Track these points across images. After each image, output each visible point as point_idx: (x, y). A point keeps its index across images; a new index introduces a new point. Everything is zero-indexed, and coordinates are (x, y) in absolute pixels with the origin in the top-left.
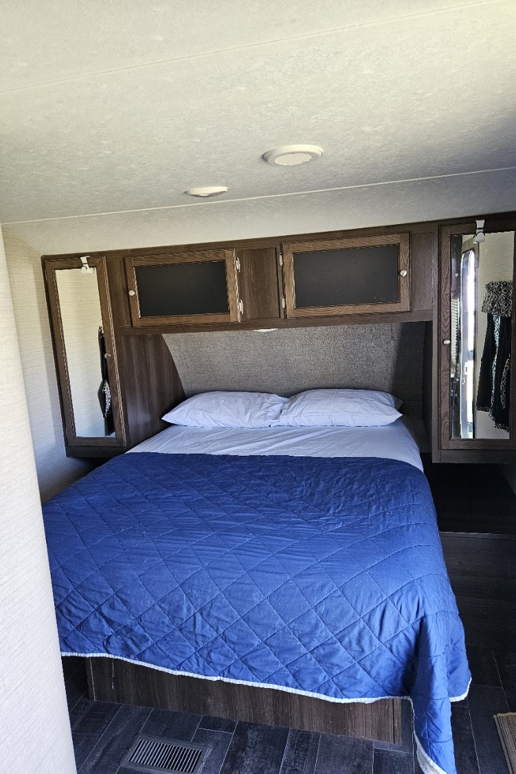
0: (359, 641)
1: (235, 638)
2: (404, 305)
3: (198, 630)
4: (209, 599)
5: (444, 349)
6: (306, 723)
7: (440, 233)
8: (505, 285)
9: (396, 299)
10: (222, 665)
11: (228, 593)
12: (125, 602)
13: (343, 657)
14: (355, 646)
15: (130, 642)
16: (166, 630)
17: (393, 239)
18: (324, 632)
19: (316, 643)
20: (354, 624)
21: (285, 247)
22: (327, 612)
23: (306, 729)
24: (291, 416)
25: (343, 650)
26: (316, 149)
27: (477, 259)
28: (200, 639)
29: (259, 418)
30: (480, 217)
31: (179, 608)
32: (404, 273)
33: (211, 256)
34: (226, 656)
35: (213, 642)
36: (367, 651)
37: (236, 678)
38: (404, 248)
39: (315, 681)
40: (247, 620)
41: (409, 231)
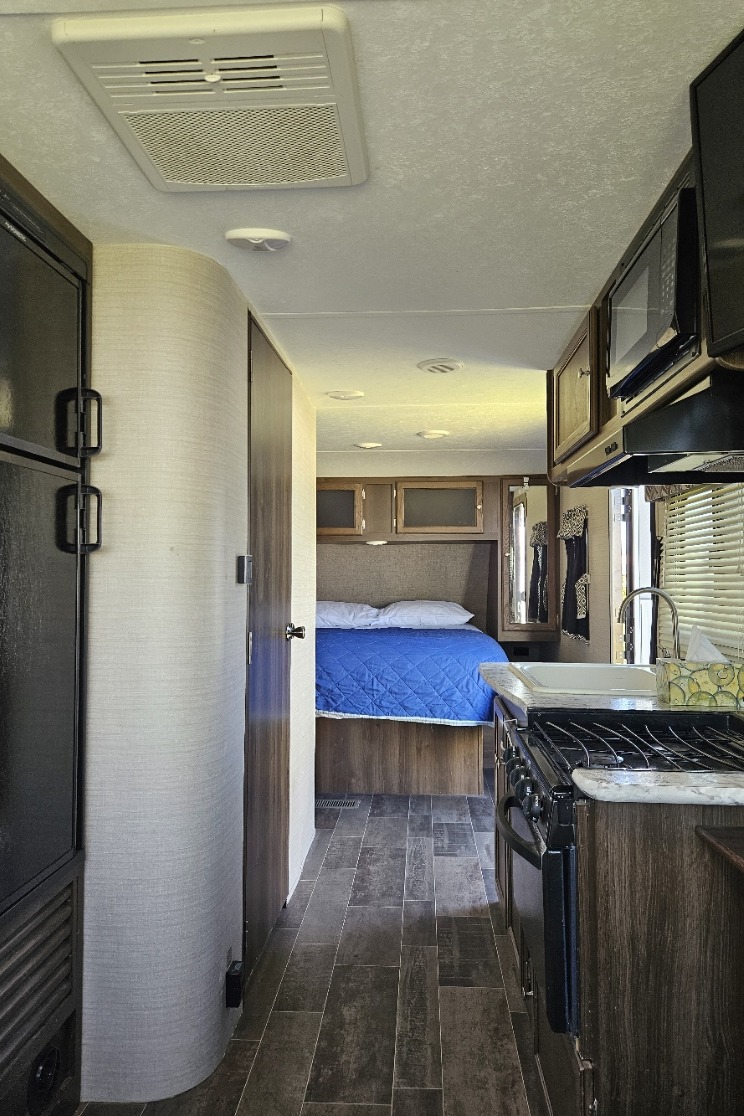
0: (467, 686)
1: (397, 691)
2: (479, 528)
3: (375, 687)
4: (382, 669)
5: (505, 559)
6: (421, 789)
7: (502, 483)
8: (544, 524)
9: (474, 524)
10: (388, 708)
11: (393, 666)
12: (329, 674)
13: (457, 697)
14: (465, 689)
15: (330, 700)
16: (354, 689)
17: (472, 485)
18: (448, 683)
19: (443, 689)
20: (464, 678)
21: (399, 485)
22: (450, 671)
23: (421, 793)
24: (387, 617)
25: (458, 692)
26: (447, 433)
27: (526, 511)
28: (375, 693)
29: (362, 617)
30: (526, 476)
31: (364, 675)
32: (479, 507)
33: (346, 487)
34: (391, 703)
35: (383, 695)
36: (471, 691)
37: (396, 715)
38: (479, 492)
39: (442, 711)
40: (404, 679)
41: (482, 480)
